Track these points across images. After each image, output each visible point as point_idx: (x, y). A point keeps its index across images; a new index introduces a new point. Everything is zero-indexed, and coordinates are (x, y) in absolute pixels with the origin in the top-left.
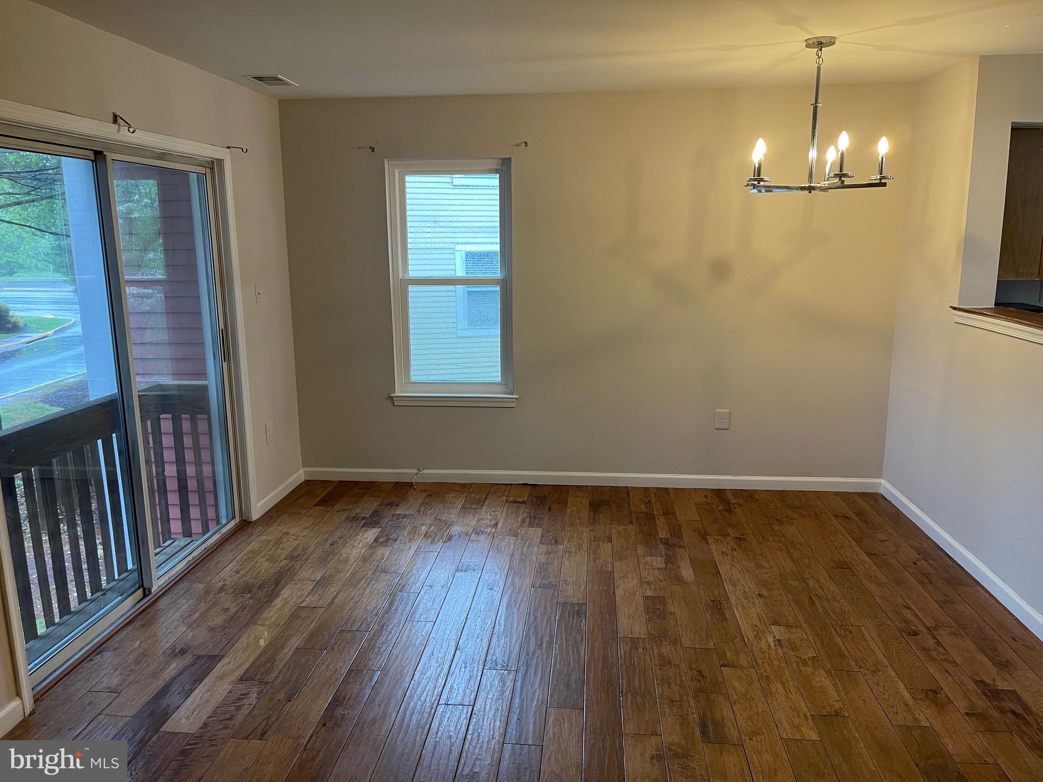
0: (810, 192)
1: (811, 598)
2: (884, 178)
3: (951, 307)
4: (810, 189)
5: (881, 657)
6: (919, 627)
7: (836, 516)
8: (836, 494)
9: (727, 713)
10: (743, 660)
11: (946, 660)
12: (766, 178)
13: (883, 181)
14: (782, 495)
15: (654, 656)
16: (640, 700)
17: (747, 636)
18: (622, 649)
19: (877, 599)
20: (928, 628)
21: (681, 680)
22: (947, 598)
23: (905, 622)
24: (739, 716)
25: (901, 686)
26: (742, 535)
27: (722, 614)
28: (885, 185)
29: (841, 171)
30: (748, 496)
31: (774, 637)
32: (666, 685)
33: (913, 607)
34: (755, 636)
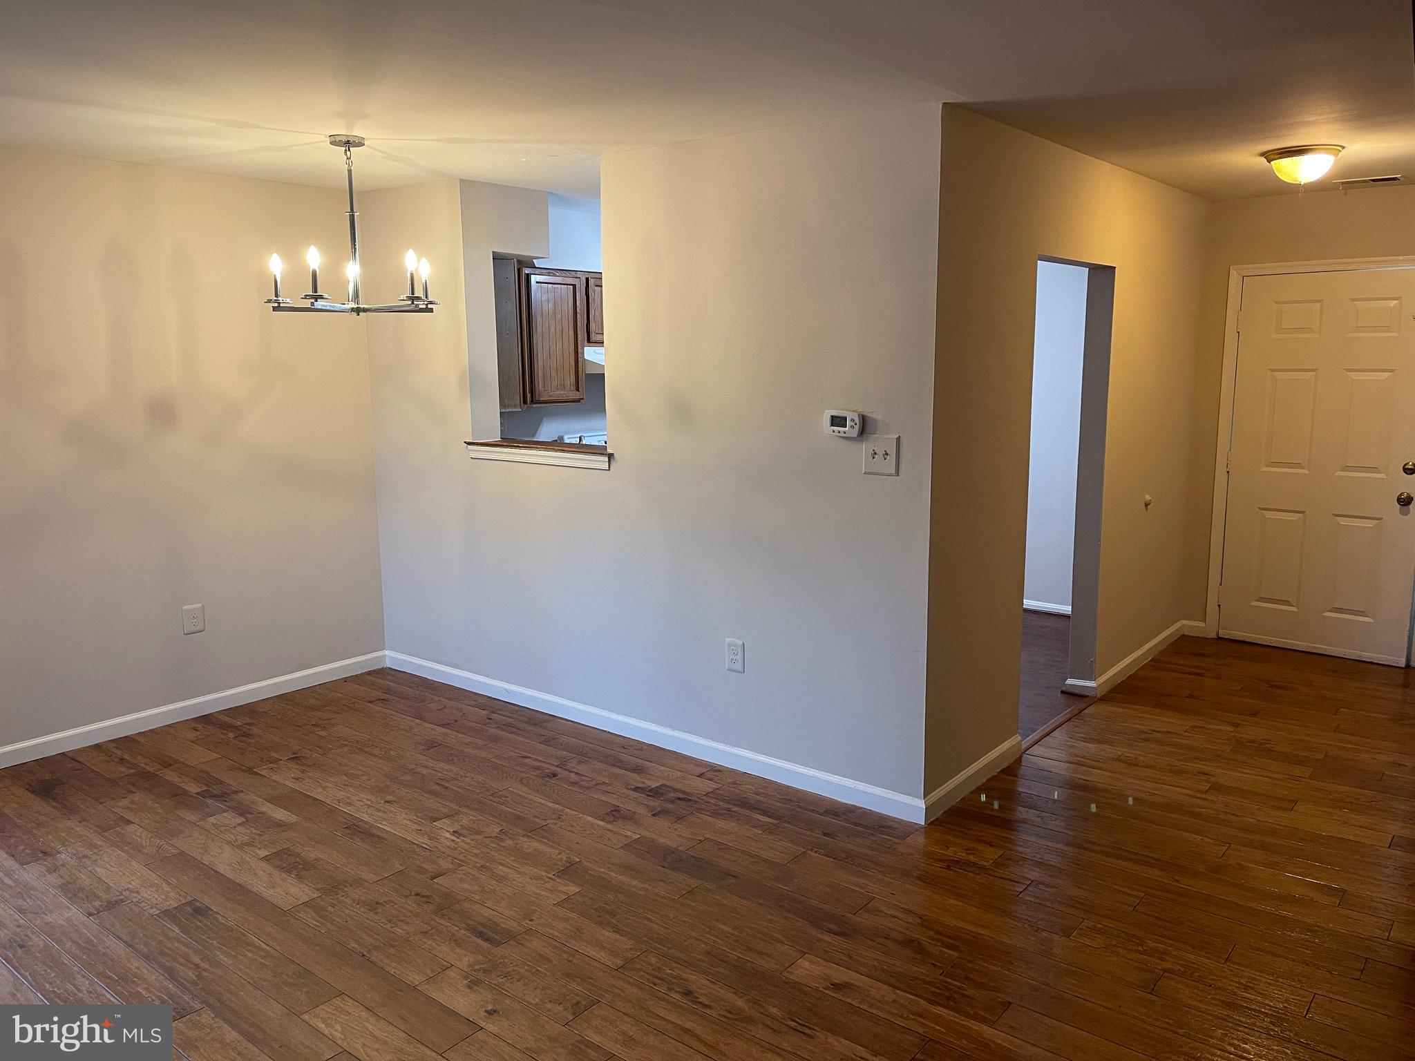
0: (358, 315)
1: (438, 784)
2: (431, 303)
3: (465, 442)
4: (358, 311)
5: (551, 805)
6: (552, 768)
7: (371, 702)
8: (345, 680)
9: (487, 913)
10: (445, 864)
11: (597, 784)
12: (326, 296)
13: (430, 306)
14: (287, 699)
15: (352, 906)
16: (392, 951)
17: (424, 843)
18: (309, 920)
19: (494, 760)
20: (557, 766)
21: (410, 911)
22: (545, 737)
23: (536, 769)
24: (500, 910)
25: (589, 818)
26: (294, 754)
27: (373, 835)
28: (431, 310)
29: (413, 294)
30: (249, 710)
31: (449, 832)
32: (400, 924)
33: (530, 755)
34: (430, 839)
